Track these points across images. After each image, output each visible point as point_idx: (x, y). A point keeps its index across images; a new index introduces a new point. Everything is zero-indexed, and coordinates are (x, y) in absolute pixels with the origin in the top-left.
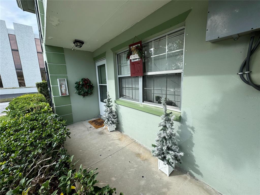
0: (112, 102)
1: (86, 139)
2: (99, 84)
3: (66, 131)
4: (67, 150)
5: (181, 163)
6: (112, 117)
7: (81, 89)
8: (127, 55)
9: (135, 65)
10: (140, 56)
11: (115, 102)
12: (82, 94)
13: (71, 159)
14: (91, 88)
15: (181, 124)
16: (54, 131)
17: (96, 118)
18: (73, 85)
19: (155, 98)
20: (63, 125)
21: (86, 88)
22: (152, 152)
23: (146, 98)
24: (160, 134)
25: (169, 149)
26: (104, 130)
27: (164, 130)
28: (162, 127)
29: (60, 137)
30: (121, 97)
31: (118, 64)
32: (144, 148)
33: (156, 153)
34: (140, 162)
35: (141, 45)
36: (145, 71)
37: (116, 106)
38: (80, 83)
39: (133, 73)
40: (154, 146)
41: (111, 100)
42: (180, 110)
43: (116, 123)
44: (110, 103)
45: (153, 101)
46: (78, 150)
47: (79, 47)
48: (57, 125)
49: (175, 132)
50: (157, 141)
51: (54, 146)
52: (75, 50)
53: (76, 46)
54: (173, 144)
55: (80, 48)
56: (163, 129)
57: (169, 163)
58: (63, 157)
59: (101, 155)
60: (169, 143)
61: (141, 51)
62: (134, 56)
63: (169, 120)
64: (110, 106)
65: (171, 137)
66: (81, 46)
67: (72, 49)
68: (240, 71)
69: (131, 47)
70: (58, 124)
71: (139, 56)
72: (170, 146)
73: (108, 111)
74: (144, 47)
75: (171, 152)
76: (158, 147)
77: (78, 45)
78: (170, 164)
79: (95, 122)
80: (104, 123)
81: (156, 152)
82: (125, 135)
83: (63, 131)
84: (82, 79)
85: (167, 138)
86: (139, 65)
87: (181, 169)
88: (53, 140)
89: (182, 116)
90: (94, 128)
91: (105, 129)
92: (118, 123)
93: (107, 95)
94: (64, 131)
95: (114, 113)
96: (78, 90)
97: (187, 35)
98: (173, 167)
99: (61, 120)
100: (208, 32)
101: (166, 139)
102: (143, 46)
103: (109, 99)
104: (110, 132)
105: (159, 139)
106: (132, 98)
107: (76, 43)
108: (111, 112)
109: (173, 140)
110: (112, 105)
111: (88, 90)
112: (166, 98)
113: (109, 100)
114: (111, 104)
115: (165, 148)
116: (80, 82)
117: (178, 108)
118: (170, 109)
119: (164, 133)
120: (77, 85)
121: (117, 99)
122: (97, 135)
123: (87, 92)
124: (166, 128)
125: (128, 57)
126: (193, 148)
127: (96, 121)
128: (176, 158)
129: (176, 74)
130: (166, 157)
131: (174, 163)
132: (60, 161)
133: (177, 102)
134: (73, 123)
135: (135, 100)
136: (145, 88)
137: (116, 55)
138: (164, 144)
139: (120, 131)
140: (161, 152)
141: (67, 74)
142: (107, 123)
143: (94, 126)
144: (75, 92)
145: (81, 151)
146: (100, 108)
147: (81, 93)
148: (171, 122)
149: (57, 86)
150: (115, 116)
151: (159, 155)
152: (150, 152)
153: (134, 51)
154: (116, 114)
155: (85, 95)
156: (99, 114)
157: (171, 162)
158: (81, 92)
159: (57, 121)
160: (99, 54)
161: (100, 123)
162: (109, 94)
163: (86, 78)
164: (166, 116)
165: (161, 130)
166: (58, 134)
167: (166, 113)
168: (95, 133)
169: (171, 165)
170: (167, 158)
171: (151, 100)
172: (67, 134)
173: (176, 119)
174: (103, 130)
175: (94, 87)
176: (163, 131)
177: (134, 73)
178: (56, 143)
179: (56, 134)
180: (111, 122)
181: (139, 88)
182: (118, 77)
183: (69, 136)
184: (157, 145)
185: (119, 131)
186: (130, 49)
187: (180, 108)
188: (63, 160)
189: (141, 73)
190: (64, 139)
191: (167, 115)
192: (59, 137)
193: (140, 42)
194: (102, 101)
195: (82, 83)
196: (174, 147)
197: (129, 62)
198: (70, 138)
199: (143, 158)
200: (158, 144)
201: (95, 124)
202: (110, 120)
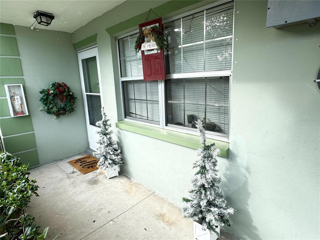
0: (110, 126)
1: (66, 193)
2: (86, 92)
3: (29, 185)
4: (34, 218)
5: (229, 226)
6: (112, 153)
7: (51, 104)
8: (136, 42)
9: (150, 61)
10: (160, 44)
11: (117, 126)
12: (54, 113)
13: (43, 234)
14: (70, 100)
15: (229, 162)
16: (7, 185)
17: (83, 155)
18: (36, 97)
19: (186, 118)
20: (22, 174)
21: (61, 101)
22: (183, 210)
23: (171, 119)
24: (196, 180)
25: (210, 204)
26: (99, 177)
27: (202, 174)
28: (198, 169)
29: (21, 195)
30: (127, 117)
31: (120, 58)
32: (170, 204)
33: (189, 212)
34: (163, 228)
35: (161, 26)
36: (168, 71)
37: (119, 132)
38: (50, 92)
39: (148, 75)
40: (187, 201)
41: (108, 123)
42: (228, 139)
43: (119, 163)
44: (107, 127)
45: (183, 123)
46: (53, 214)
47: (46, 24)
48: (12, 173)
49: (219, 175)
50: (191, 192)
51: (10, 212)
52: (38, 29)
53: (39, 23)
54: (216, 195)
55: (47, 26)
56: (200, 171)
57: (210, 227)
58: (28, 231)
59: (94, 221)
60: (211, 194)
61: (161, 37)
62: (149, 44)
63: (210, 157)
64: (107, 134)
65: (213, 184)
66: (49, 22)
67: (32, 28)
68: (318, 78)
69: (143, 28)
70: (14, 172)
71: (157, 44)
72: (211, 200)
73: (104, 142)
74: (167, 28)
75: (214, 209)
76: (193, 201)
77: (42, 21)
78: (212, 228)
79: (81, 163)
80: (98, 164)
81: (189, 210)
82: (135, 183)
83: (23, 184)
84: (53, 85)
85: (206, 186)
86: (158, 60)
87: (230, 235)
88: (8, 202)
89: (231, 148)
90: (79, 173)
91: (101, 174)
92: (123, 163)
93: (102, 114)
94: (25, 185)
95: (116, 146)
96: (46, 104)
97: (238, 12)
98: (218, 233)
99: (18, 165)
100: (269, 12)
101: (205, 189)
102: (164, 27)
103: (106, 121)
104: (110, 178)
105: (193, 189)
106: (147, 118)
107: (39, 17)
108: (110, 144)
109: (217, 188)
110: (111, 132)
111: (65, 105)
112: (205, 119)
113: (105, 124)
114: (109, 130)
115: (203, 203)
116: (49, 90)
117: (225, 135)
118: (212, 137)
119: (202, 178)
120: (44, 96)
121: (120, 120)
122: (85, 185)
123: (64, 108)
124: (205, 171)
125: (138, 46)
126: (248, 200)
127: (83, 160)
128: (221, 218)
129: (221, 78)
130: (206, 218)
131: (219, 227)
132: (22, 237)
133: (224, 125)
134: (39, 166)
135: (152, 121)
136: (169, 102)
137: (116, 40)
138: (202, 197)
139: (127, 177)
140: (198, 210)
141: (23, 75)
142: (103, 165)
143: (80, 170)
144: (41, 109)
145: (58, 216)
146: (89, 137)
147: (53, 110)
148: (214, 160)
149: (4, 98)
150: (116, 150)
151: (195, 215)
152: (180, 210)
153: (149, 35)
154: (119, 147)
155: (60, 113)
156: (88, 147)
157: (213, 225)
158: (52, 108)
159: (10, 167)
160: (85, 38)
161: (91, 164)
162: (105, 112)
163: (60, 82)
164: (205, 149)
165: (198, 173)
166: (15, 191)
167: (205, 146)
168: (81, 182)
169: (214, 230)
170: (207, 220)
171: (180, 121)
172: (32, 189)
173: (222, 154)
174: (97, 176)
175: (76, 98)
176: (200, 174)
177: (150, 76)
178: (13, 208)
179: (11, 189)
180: (111, 162)
181: (158, 101)
182: (120, 81)
183: (36, 193)
184: (191, 199)
185: (125, 176)
186: (141, 32)
187: (228, 136)
188: (28, 236)
189: (161, 75)
190: (27, 199)
191: (207, 148)
192: (17, 197)
193: (159, 20)
194: (93, 123)
195: (54, 91)
196: (218, 201)
197: (139, 54)
198: (38, 195)
199: (168, 221)
200: (193, 196)
201: (80, 165)
202: (108, 157)
